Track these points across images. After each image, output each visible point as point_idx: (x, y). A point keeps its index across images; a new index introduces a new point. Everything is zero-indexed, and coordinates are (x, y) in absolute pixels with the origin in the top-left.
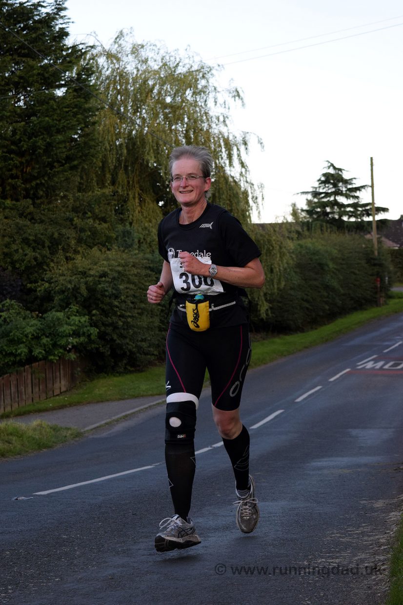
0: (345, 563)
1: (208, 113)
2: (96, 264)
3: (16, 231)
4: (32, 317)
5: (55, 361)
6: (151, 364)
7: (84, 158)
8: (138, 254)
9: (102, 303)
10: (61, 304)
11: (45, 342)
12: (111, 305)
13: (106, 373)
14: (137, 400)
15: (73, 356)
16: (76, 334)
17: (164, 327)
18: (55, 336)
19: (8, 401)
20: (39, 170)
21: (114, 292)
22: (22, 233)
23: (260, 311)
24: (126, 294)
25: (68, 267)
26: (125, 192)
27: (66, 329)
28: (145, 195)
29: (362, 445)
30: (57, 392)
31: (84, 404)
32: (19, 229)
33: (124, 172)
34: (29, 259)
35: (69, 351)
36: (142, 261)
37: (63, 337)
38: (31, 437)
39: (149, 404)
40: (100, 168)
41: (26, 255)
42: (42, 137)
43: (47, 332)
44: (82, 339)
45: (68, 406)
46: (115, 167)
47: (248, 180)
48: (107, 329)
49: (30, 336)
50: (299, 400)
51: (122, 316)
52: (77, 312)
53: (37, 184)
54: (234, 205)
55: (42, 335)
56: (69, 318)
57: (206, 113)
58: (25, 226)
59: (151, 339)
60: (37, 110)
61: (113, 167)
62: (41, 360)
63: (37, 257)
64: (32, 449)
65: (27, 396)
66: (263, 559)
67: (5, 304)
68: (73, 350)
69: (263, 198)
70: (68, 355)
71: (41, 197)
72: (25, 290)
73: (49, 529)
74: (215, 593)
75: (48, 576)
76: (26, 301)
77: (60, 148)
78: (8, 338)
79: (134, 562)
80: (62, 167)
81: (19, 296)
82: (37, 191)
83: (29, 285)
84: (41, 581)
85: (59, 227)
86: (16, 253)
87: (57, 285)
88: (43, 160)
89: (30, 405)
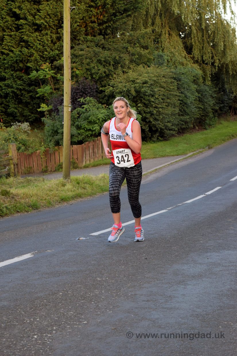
2: (141, 76)
3: (93, 55)
4: (103, 108)
6: (173, 135)
7: (135, 10)
8: (166, 69)
9: (144, 99)
12: (149, 101)
13: (146, 141)
14: (163, 159)
17: (181, 113)
20: (107, 18)
21: (151, 93)
22: (97, 56)
24: (159, 94)
25: (124, 78)
26: (160, 30)
28: (172, 32)
32: (96, 54)
33: (160, 18)
34: (101, 73)
36: (169, 74)
38: (98, 184)
39: (171, 162)
40: (144, 16)
41: (99, 70)
46: (155, 15)
47: (236, 22)
48: (147, 115)
49: (101, 120)
53: (106, 26)
54: (227, 37)
55: (108, 119)
58: (99, 52)
59: (173, 121)
61: (153, 15)
63: (106, 71)
64: (98, 192)
65: (99, 155)
66: (218, 310)
67: (86, 100)
71: (109, 33)
72: (99, 91)
73: (90, 271)
74: (182, 342)
75: (80, 319)
76: (99, 97)
77: (120, 4)
78: (88, 121)
79: (136, 308)
80: (121, 16)
81: (95, 95)
82: (106, 31)
83: (101, 89)
84: (75, 323)
85: (119, 53)
86: (93, 68)
87: (117, 88)
88: (110, 11)
89: (101, 160)
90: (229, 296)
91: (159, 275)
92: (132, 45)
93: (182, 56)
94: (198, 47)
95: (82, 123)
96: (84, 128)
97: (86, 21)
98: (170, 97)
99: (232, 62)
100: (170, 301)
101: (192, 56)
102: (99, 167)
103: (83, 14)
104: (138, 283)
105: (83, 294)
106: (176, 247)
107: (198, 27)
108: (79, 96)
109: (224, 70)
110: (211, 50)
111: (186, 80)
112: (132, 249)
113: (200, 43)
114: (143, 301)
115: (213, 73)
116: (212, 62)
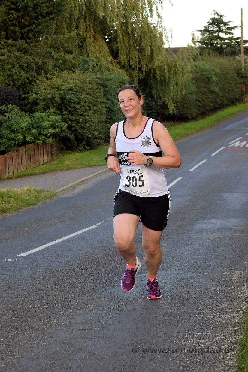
0: (209, 344)
2: (65, 82)
3: (15, 60)
4: (26, 116)
5: (40, 144)
6: (100, 144)
7: (58, 13)
8: (92, 75)
9: (70, 106)
10: (44, 107)
11: (34, 132)
12: (75, 108)
13: (72, 150)
14: (91, 169)
15: (51, 141)
16: (53, 127)
17: (108, 121)
18: (40, 128)
19: (11, 169)
20: (29, 21)
21: (77, 100)
22: (19, 61)
23: (169, 109)
24: (84, 101)
25: (48, 84)
26: (85, 34)
27: (47, 124)
28: (97, 36)
30: (41, 163)
31: (58, 171)
32: (18, 59)
33: (84, 21)
34: (23, 79)
35: (49, 137)
36: (95, 80)
37: (45, 129)
38: (23, 198)
39: (98, 172)
40: (68, 18)
41: (21, 76)
43: (35, 125)
44: (57, 130)
45: (48, 172)
46: (78, 18)
47: (163, 26)
48: (73, 123)
49: (24, 128)
50: (192, 170)
51: (82, 115)
52: (54, 112)
53: (28, 30)
54: (154, 42)
55: (31, 128)
56: (48, 117)
58: (21, 57)
59: (100, 129)
61: (77, 18)
62: (31, 143)
63: (28, 77)
64: (24, 207)
65: (23, 165)
66: (155, 338)
67: (8, 108)
68: (51, 137)
69: (172, 38)
70: (48, 140)
71: (32, 37)
72: (21, 98)
73: (21, 297)
76: (22, 105)
77: (42, 7)
78: (11, 129)
79: (71, 338)
80: (44, 19)
81: (17, 102)
82: (28, 34)
83: (23, 96)
84: (8, 357)
85: (42, 58)
86: (15, 74)
87: (41, 95)
88: (32, 14)
89: (25, 171)
91: (93, 300)
92: (56, 50)
93: (108, 61)
94: (125, 51)
95: (4, 132)
96: (7, 137)
97: (7, 25)
98: (97, 104)
99: (159, 67)
100: (105, 330)
101: (118, 61)
102: (23, 178)
103: (3, 17)
104: (71, 310)
105: (15, 324)
106: (108, 268)
107: (124, 31)
109: (152, 75)
110: (138, 54)
111: (113, 87)
112: (63, 272)
113: (127, 47)
114: (78, 330)
115: (140, 79)
116: (139, 67)
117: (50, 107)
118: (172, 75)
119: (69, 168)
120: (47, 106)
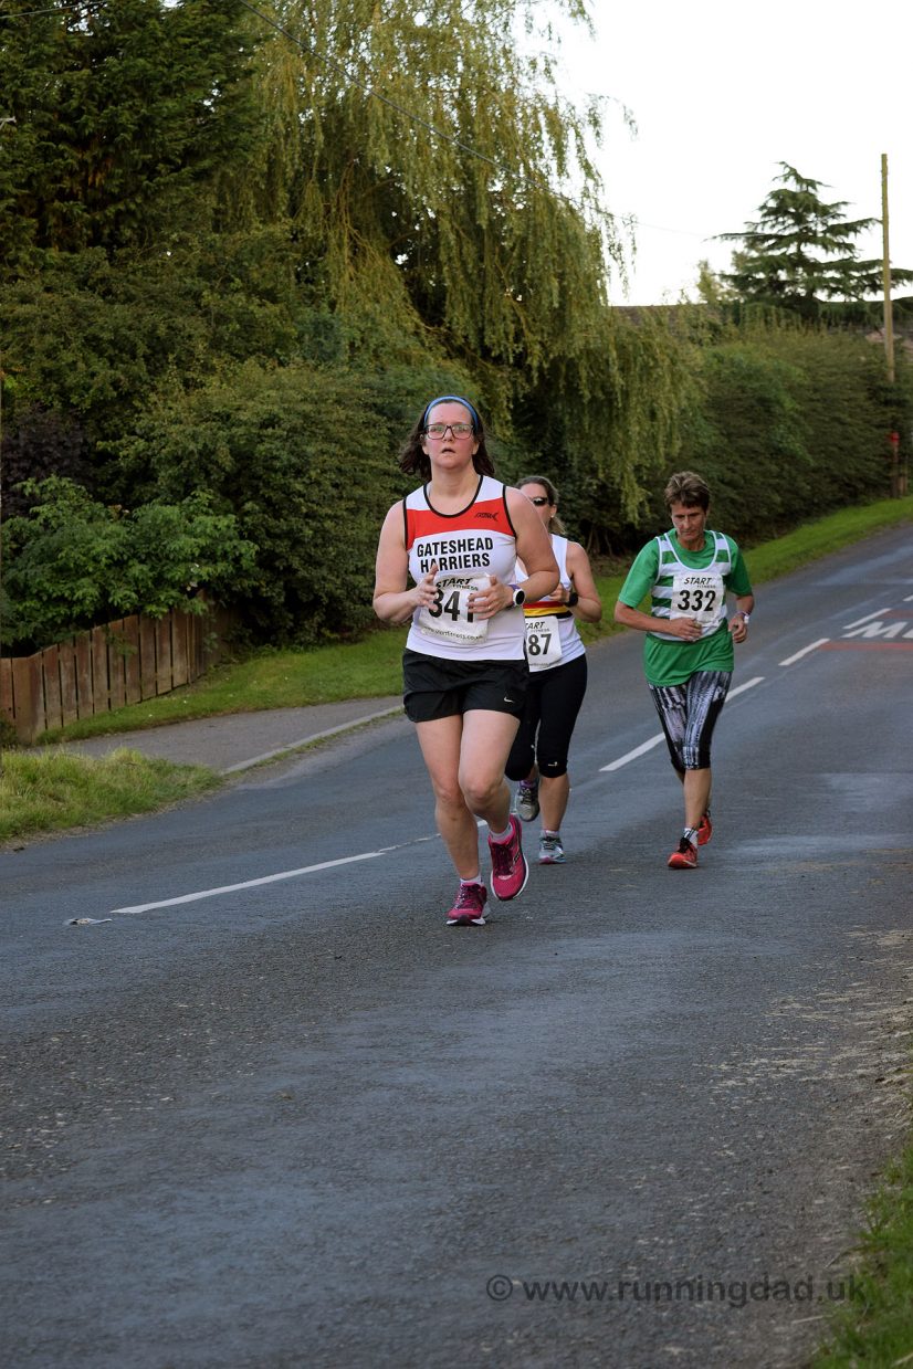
0: (814, 1067)
1: (510, 51)
2: (252, 397)
3: (70, 320)
4: (110, 517)
5: (160, 617)
7: (225, 153)
8: (349, 373)
9: (267, 484)
10: (174, 486)
11: (137, 574)
12: (288, 493)
13: (274, 646)
14: (344, 706)
15: (200, 605)
16: (207, 555)
18: (160, 560)
19: (54, 706)
20: (122, 181)
21: (294, 460)
22: (85, 324)
23: (625, 506)
24: (320, 465)
25: (189, 404)
26: (321, 232)
27: (185, 543)
28: (366, 241)
29: (854, 809)
30: (164, 686)
31: (225, 715)
32: (79, 315)
33: (318, 185)
34: (100, 385)
35: (192, 594)
36: (357, 391)
37: (176, 562)
38: (107, 785)
39: (373, 716)
40: (262, 176)
41: (93, 375)
42: (130, 103)
43: (143, 550)
44: (221, 567)
45: (190, 718)
46: (298, 171)
47: (601, 206)
48: (278, 546)
49: (103, 559)
52: (210, 506)
53: (119, 213)
54: (570, 262)
55: (129, 558)
56: (191, 521)
57: (506, 52)
58: (92, 309)
60: (119, 41)
61: (292, 174)
62: (127, 613)
63: (121, 381)
64: (108, 814)
65: (97, 695)
66: (627, 1058)
67: (43, 486)
69: (635, 249)
70: (189, 603)
71: (130, 240)
72: (92, 456)
73: (146, 989)
74: (521, 1130)
75: (147, 1091)
76: (93, 480)
77: (170, 129)
78: (54, 564)
79: (339, 1063)
80: (176, 174)
81: (78, 468)
82: (118, 229)
83: (101, 445)
84: (130, 1101)
85: (169, 312)
86: (71, 370)
87: (163, 443)
88: (132, 156)
89: (103, 716)
90: (659, 1029)
91: (399, 991)
92: (218, 283)
93: (406, 331)
94: (465, 296)
95: (31, 572)
96: (39, 591)
97: (42, 194)
98: (364, 478)
99: (588, 352)
100: (453, 1046)
101: (442, 330)
102: (98, 738)
103: (28, 166)
104: (326, 1010)
105: (137, 1038)
106: (439, 932)
107: (460, 225)
108: (16, 475)
109: (562, 383)
112: (281, 940)
113: (472, 281)
114: (358, 1048)
115: (521, 396)
116: (517, 352)
117: (195, 485)
118: (637, 385)
119: (263, 705)
120: (184, 480)
